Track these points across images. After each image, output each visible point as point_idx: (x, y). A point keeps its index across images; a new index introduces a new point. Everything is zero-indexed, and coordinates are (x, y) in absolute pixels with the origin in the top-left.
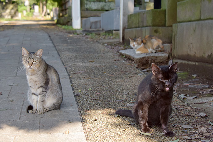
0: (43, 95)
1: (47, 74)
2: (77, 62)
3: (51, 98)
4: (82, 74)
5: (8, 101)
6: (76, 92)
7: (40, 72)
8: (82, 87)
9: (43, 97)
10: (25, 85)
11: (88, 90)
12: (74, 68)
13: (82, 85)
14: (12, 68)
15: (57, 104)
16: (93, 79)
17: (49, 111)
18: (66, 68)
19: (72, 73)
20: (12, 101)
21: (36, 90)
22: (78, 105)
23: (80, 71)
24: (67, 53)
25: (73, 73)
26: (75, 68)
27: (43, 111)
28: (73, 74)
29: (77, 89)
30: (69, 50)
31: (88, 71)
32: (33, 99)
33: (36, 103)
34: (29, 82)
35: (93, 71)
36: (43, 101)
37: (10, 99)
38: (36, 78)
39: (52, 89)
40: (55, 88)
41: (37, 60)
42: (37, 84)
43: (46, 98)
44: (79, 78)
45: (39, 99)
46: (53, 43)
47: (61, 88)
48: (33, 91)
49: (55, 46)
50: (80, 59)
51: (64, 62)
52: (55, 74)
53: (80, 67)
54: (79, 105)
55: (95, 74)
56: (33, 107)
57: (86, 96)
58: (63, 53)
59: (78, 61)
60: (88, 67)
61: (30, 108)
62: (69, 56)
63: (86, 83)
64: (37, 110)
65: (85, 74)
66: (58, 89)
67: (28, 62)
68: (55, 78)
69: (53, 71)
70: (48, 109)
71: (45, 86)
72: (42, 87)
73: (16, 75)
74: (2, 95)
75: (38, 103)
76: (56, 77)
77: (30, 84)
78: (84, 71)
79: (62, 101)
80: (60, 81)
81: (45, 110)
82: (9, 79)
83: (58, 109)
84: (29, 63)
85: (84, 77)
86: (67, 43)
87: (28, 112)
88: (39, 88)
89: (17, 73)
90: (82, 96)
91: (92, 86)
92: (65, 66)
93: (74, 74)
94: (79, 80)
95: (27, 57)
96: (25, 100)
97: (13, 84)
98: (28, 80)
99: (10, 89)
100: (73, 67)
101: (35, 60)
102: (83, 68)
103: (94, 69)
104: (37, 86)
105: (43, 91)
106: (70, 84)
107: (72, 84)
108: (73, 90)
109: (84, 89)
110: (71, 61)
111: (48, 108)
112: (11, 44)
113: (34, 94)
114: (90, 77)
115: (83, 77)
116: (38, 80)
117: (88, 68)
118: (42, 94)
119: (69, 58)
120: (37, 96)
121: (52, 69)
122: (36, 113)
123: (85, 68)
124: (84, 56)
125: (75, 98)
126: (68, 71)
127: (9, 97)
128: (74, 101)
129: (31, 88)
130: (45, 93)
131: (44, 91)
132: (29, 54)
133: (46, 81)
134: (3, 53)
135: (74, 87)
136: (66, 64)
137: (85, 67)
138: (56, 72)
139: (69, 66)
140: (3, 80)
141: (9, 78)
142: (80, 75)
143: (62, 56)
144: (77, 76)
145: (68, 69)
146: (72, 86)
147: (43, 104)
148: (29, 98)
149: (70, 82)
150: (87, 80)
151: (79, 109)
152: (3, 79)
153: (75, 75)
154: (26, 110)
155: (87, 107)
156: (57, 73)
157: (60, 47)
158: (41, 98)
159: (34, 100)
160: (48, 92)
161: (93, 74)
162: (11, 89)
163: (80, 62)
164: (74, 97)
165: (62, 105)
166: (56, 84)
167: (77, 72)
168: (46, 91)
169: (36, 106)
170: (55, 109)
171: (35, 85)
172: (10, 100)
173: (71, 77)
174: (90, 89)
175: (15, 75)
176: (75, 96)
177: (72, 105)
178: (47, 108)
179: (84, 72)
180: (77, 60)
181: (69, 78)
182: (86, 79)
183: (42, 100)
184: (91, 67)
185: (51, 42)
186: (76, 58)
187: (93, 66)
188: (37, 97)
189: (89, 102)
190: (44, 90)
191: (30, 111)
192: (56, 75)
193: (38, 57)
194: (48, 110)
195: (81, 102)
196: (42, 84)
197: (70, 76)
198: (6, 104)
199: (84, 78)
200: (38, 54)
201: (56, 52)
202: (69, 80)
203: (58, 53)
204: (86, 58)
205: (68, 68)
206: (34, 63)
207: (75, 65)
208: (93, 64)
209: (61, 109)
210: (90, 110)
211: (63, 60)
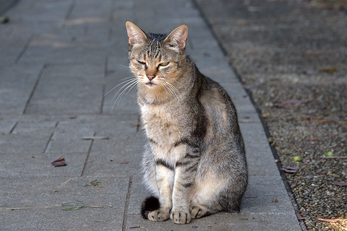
0: (188, 166)
1: (200, 103)
2: (282, 72)
3: (214, 176)
4: (299, 108)
5: (84, 185)
6: (286, 161)
7: (182, 97)
8: (302, 147)
9: (188, 174)
10: (128, 139)
11: (324, 156)
12: (274, 92)
13: (302, 140)
14: (87, 88)
15: (230, 196)
16: (336, 123)
17: (208, 214)
18: (247, 91)
19: (269, 106)
20: (95, 183)
21: (169, 151)
22: (296, 202)
23: (294, 100)
24: (249, 47)
25: (271, 105)
26: (278, 91)
27: (189, 215)
28: (272, 107)
29: (288, 155)
30: (253, 37)
31: (320, 98)
32: (158, 178)
33: (167, 191)
34: (146, 127)
35: (336, 102)
36: (188, 186)
37: (90, 178)
38: (169, 115)
39: (215, 150)
40: (223, 146)
41: (170, 58)
42: (170, 134)
43: (199, 175)
44: (292, 120)
45: (176, 177)
46: (202, 15)
47: (243, 148)
48: (160, 153)
49: (209, 26)
50: (291, 62)
51: (239, 72)
52: (224, 105)
53: (291, 88)
54: (300, 200)
55: (341, 110)
56: (161, 200)
57: (319, 174)
58: (235, 45)
59: (285, 69)
60: (317, 86)
61: (152, 203)
62: (255, 54)
63: (314, 136)
64: (173, 210)
65: (310, 109)
66: (235, 151)
67: (143, 66)
68: (224, 115)
69: (217, 95)
70: (205, 210)
71: (193, 140)
72: (184, 141)
73: (101, 109)
74: (65, 165)
75: (174, 190)
76: (228, 112)
77: (149, 134)
78: (306, 101)
79: (245, 187)
80: (238, 127)
81: (195, 211)
82: (83, 122)
83: (234, 209)
84: (146, 68)
85: (309, 119)
86: (246, 15)
87: (146, 218)
88: (176, 145)
89: (102, 105)
90: (304, 175)
91: (334, 145)
92: (243, 83)
93: (275, 109)
94: (293, 128)
95: (141, 51)
96: (133, 180)
97: (94, 135)
98: (145, 122)
99: (87, 150)
100: (271, 86)
101: (166, 57)
102: (303, 90)
103: (338, 94)
104: (172, 140)
105: (188, 155)
106: (265, 137)
107: (270, 139)
108: (276, 155)
109: (311, 156)
110: (262, 69)
111: (205, 206)
112: (79, 21)
113: (161, 162)
114: (326, 118)
115: (302, 119)
116: (175, 121)
117: (318, 91)
118: (186, 164)
119: (255, 61)
120: (172, 168)
121: (215, 89)
122: (168, 219)
123: (309, 91)
124: (303, 55)
125: (285, 179)
126: (256, 100)
127: (86, 172)
128: (282, 188)
129: (153, 146)
130: (195, 161)
131: (192, 154)
132: (146, 41)
133: (197, 126)
134: (57, 45)
135: (277, 148)
136: (246, 78)
137: (309, 87)
138: (226, 98)
139: (257, 84)
140: (65, 123)
141: (81, 117)
142: (295, 112)
143: (234, 55)
144: (284, 115)
145: (254, 95)
146: (270, 143)
147: (188, 194)
148: (145, 176)
149: (264, 133)
150: (317, 126)
151: (298, 212)
152: (63, 120)
153: (279, 111)
154: (139, 211)
155: (325, 208)
156: (230, 100)
157: (225, 29)
158: (184, 176)
159: (161, 180)
160: (202, 157)
161: (334, 109)
162: (90, 148)
163: (290, 72)
164: (280, 178)
165: (244, 201)
166: (227, 135)
167: (284, 102)
168: (198, 154)
169: (168, 199)
170: (225, 210)
171: (165, 135)
172: (90, 180)
173: (265, 118)
174: (330, 154)
175: (97, 109)
176: (282, 173)
177: (276, 201)
178: (202, 208)
179: (307, 104)
180: (280, 68)
181: (258, 120)
182: (314, 123)
183: (186, 182)
184: (329, 87)
185: (196, 12)
186: (277, 60)
187: (334, 84)
188: (170, 172)
189: (328, 193)
190: (191, 151)
191: (151, 214)
192: (227, 107)
193: (176, 49)
194: (203, 214)
195: (303, 192)
196: (186, 133)
197: (264, 115)
198: (79, 193)
199: (307, 122)
200: (174, 41)
201: (214, 43)
202: (260, 126)
203: (220, 45)
204: (310, 61)
205: (254, 91)
206: (161, 68)
207: (275, 83)
208: (334, 77)
209: (243, 212)
210: (336, 217)
211: (238, 67)
